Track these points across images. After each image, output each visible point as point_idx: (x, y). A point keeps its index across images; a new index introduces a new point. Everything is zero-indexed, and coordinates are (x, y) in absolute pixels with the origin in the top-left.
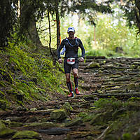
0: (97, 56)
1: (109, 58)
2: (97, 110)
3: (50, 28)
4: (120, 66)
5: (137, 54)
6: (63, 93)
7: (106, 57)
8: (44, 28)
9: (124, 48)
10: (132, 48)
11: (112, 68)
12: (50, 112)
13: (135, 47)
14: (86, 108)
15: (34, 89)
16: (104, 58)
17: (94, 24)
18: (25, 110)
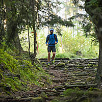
0: (63, 57)
1: (72, 59)
2: (65, 98)
3: (29, 38)
4: (80, 64)
5: (92, 56)
6: (39, 85)
7: (70, 58)
8: (24, 38)
9: (82, 52)
10: (88, 51)
11: (74, 66)
12: (31, 99)
13: (90, 51)
14: (57, 96)
15: (18, 83)
16: (68, 59)
17: (61, 35)
18: (12, 98)
